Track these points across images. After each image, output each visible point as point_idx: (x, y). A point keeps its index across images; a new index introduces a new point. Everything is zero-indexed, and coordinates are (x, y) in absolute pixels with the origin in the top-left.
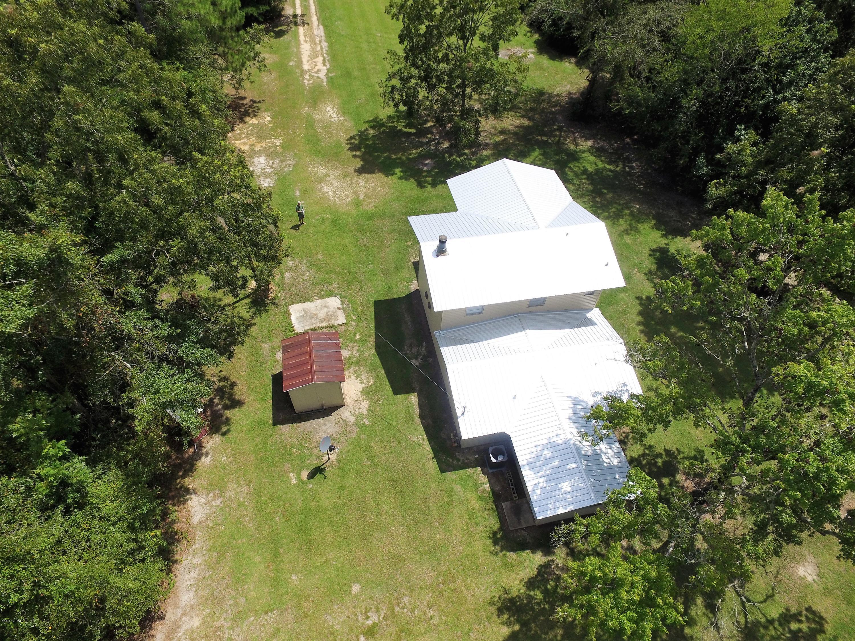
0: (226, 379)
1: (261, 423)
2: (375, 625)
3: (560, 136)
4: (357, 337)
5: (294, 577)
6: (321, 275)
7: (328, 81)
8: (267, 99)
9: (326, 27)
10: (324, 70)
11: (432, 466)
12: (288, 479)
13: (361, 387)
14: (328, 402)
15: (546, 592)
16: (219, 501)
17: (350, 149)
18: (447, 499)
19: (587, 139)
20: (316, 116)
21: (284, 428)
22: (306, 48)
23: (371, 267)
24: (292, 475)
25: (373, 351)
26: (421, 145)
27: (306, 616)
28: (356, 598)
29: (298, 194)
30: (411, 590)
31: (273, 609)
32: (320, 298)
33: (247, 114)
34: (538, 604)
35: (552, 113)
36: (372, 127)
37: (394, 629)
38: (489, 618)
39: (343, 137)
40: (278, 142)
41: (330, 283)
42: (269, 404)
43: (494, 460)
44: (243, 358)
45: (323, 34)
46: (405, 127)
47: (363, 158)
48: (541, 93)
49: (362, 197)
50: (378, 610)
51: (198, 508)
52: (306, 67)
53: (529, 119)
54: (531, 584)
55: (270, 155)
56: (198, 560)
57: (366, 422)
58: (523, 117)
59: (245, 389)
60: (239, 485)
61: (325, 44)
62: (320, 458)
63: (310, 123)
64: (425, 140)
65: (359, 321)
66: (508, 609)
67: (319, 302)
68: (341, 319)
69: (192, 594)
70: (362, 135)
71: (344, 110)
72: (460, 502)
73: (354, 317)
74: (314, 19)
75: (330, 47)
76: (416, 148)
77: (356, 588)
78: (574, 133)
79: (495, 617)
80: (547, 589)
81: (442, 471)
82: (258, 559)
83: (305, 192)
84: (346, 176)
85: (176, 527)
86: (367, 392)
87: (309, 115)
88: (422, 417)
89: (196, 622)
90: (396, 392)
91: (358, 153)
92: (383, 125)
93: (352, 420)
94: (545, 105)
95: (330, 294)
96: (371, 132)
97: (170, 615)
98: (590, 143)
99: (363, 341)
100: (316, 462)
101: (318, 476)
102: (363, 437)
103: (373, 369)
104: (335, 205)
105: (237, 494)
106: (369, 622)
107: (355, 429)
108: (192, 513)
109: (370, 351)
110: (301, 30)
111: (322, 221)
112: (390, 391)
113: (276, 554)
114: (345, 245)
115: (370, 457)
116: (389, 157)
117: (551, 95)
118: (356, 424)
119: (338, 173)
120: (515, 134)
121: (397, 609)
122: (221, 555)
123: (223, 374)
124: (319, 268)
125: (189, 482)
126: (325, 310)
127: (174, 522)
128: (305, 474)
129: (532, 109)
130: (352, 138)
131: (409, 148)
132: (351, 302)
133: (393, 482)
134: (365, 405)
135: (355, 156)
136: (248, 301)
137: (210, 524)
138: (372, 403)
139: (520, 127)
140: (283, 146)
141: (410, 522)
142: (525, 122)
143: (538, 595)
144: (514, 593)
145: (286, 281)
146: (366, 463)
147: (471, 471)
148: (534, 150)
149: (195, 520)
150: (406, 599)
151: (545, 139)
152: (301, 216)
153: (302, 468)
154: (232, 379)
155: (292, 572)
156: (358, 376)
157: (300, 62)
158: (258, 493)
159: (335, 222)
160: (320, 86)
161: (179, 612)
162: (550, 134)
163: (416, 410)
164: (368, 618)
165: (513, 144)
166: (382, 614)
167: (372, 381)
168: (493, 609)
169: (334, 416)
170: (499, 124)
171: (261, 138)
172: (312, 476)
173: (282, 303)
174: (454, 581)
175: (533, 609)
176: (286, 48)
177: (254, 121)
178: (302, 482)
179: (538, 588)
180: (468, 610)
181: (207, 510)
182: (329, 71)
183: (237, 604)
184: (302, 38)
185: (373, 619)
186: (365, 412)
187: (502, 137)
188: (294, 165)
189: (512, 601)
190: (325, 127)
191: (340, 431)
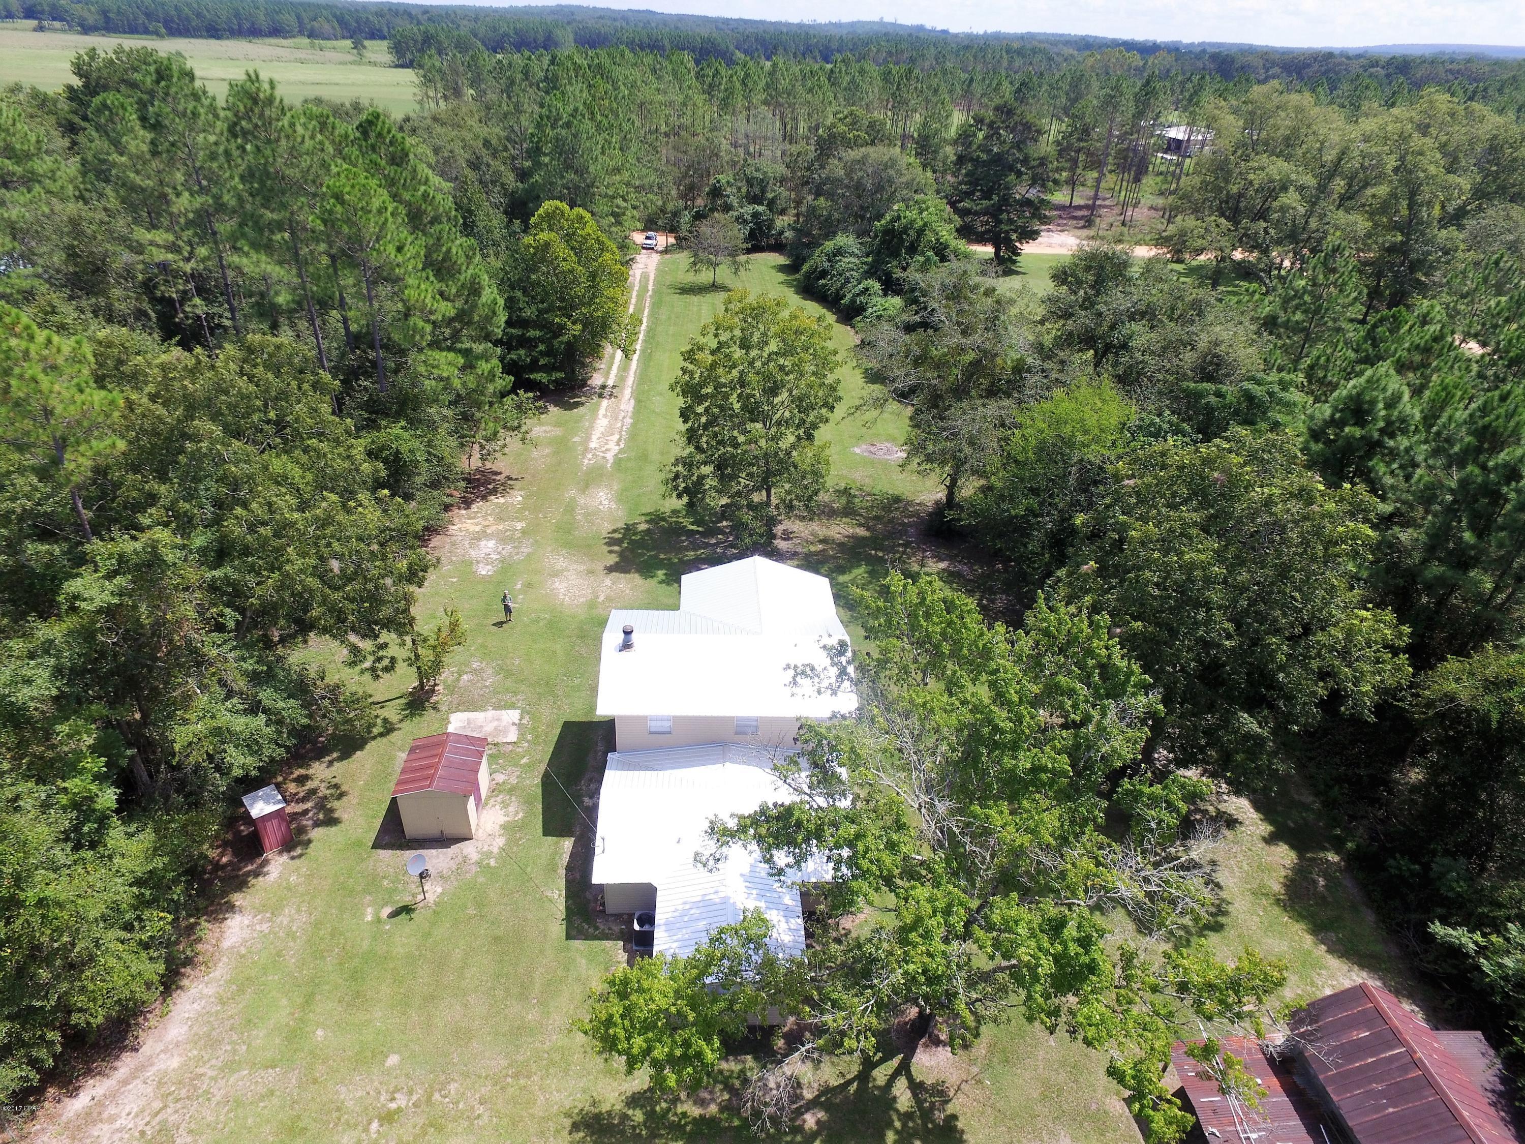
0: (336, 786)
1: (359, 843)
2: (399, 1110)
3: (904, 553)
4: (524, 761)
5: (320, 1032)
6: (509, 683)
7: (614, 463)
8: (528, 477)
9: (638, 401)
10: (616, 449)
11: (558, 929)
12: (363, 915)
13: (502, 820)
14: (451, 830)
15: (651, 1115)
16: (265, 927)
17: (609, 544)
18: (560, 973)
19: (941, 560)
20: (582, 500)
21: (385, 855)
22: (602, 423)
23: (577, 681)
24: (369, 910)
25: (538, 780)
26: (707, 545)
27: (315, 1081)
28: (388, 1072)
29: (519, 586)
30: (466, 1075)
31: (273, 1067)
32: (495, 709)
33: (494, 492)
34: (634, 1127)
35: (903, 524)
36: (647, 522)
37: (421, 1120)
38: (558, 1131)
39: (606, 527)
40: (519, 526)
41: (515, 693)
42: (378, 823)
43: (637, 927)
44: (367, 766)
45: (631, 409)
46: (692, 524)
47: (621, 554)
48: (897, 499)
49: (601, 598)
50: (411, 1093)
51: (236, 930)
52: (593, 445)
53: (868, 529)
54: (634, 1100)
55: (503, 539)
56: (210, 991)
57: (492, 863)
58: (860, 525)
59: (355, 802)
60: (299, 911)
61: (629, 421)
62: (414, 895)
63: (570, 508)
64: (713, 541)
65: (535, 742)
66: (588, 1126)
67: (491, 713)
68: (512, 736)
69: (186, 1028)
70: (629, 529)
71: (620, 498)
72: (578, 979)
73: (529, 737)
74: (628, 392)
75: (633, 425)
76: (695, 550)
77: (393, 1060)
78: (924, 551)
79: (565, 1133)
80: (653, 1111)
81: (569, 937)
82: (284, 1002)
83: (529, 585)
84: (590, 572)
85: (200, 947)
86: (509, 828)
87: (573, 499)
88: (569, 868)
89: (175, 1063)
90: (547, 832)
91: (616, 548)
92: (664, 519)
93: (475, 857)
94: (897, 514)
95: (512, 706)
96: (643, 527)
97: (147, 1049)
98: (942, 565)
99: (529, 766)
100: (407, 900)
101: (403, 916)
102: (481, 880)
103: (529, 802)
104: (562, 605)
105: (292, 921)
106: (393, 1106)
107: (474, 869)
108: (228, 933)
109: (535, 781)
110: (605, 403)
111: (537, 620)
112: (540, 831)
113: (309, 1000)
114: (554, 652)
115: (479, 905)
116: (656, 557)
117: (910, 503)
118: (479, 863)
119: (582, 568)
120: (841, 545)
121: (437, 1096)
122: (241, 990)
123: (335, 781)
124: (509, 674)
125: (238, 899)
126: (496, 723)
127: (199, 940)
128: (387, 910)
129: (877, 518)
130: (614, 531)
131: (686, 549)
132: (533, 718)
133: (497, 939)
134: (500, 842)
135: (610, 552)
136: (403, 701)
137: (243, 951)
138: (508, 843)
139: (852, 537)
140: (524, 532)
141: (500, 993)
142: (862, 532)
143: (638, 1116)
144: (605, 1108)
145: (461, 684)
146: (471, 911)
147: (608, 944)
148: (859, 566)
149: (226, 944)
150: (453, 1087)
151: (880, 554)
152: (508, 609)
153: (386, 904)
154: (344, 788)
155: (318, 1025)
156: (505, 805)
157: (588, 438)
158: (317, 925)
159: (551, 625)
160: (602, 467)
161: (160, 1046)
162: (892, 549)
163: (566, 859)
164: (393, 1099)
165: (833, 557)
166: (415, 1098)
167: (521, 815)
168: (568, 1123)
169: (455, 849)
170: (822, 532)
171: (500, 519)
172: (394, 915)
173: (444, 708)
174: (529, 1077)
175: (623, 1132)
176: (576, 422)
177: (502, 500)
178: (379, 920)
179: (642, 1107)
180: (532, 1116)
181: (246, 933)
182: (620, 451)
183: (235, 1052)
184: (602, 411)
185: (401, 1101)
186: (496, 850)
187: (820, 547)
188: (529, 555)
189: (598, 1117)
190: (587, 515)
191: (454, 867)
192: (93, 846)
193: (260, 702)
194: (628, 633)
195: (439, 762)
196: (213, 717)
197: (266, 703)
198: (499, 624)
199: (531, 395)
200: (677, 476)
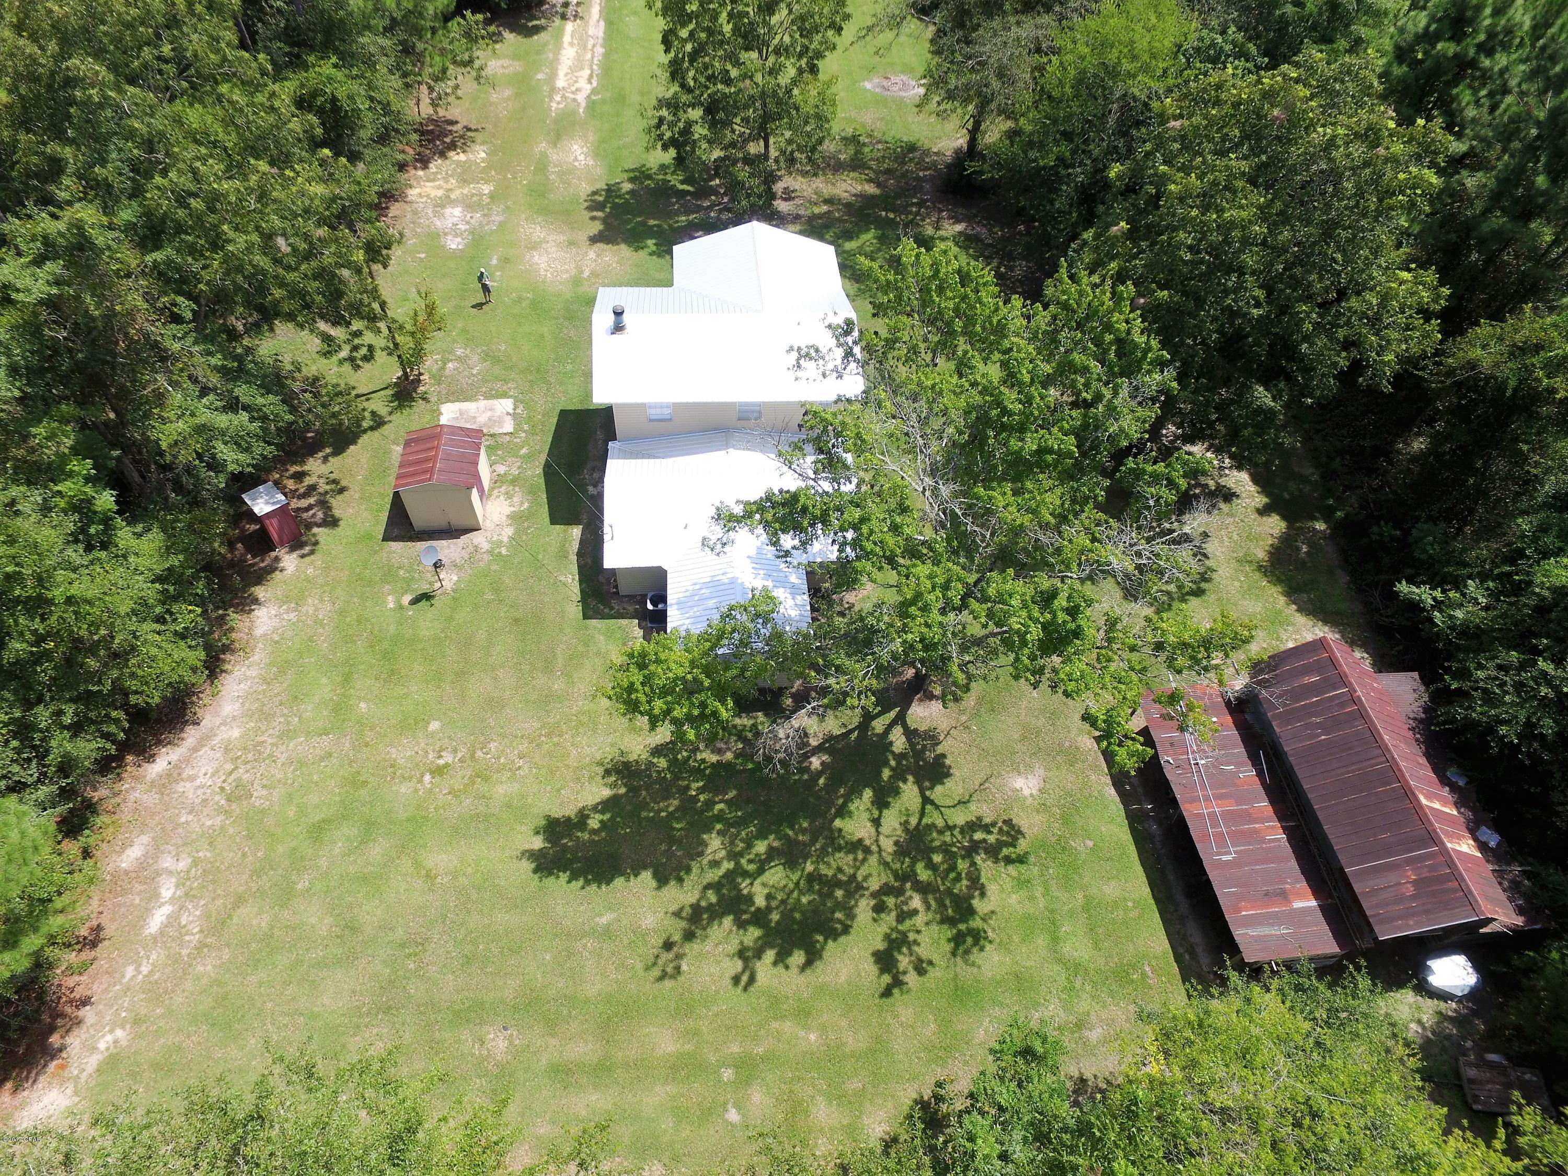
0: (335, 482)
1: (369, 536)
2: (447, 765)
3: (918, 213)
4: (524, 451)
5: (363, 705)
6: (497, 370)
7: (587, 107)
8: (489, 127)
9: (609, 23)
10: (587, 88)
11: (574, 610)
12: (385, 602)
13: (508, 510)
14: (458, 521)
15: (674, 762)
16: (292, 616)
17: (590, 209)
18: (580, 648)
19: (958, 221)
20: (554, 156)
21: (396, 546)
22: (568, 54)
23: (569, 367)
24: (390, 598)
25: (539, 471)
26: (699, 209)
27: (367, 744)
28: (432, 735)
29: (494, 262)
30: (503, 736)
31: (327, 734)
32: (486, 398)
33: (453, 146)
34: (659, 772)
35: (918, 179)
36: (631, 180)
37: (468, 773)
38: (591, 778)
39: (585, 188)
40: (486, 189)
41: (506, 382)
42: (384, 517)
43: (650, 606)
44: (363, 460)
45: (601, 34)
46: (682, 182)
47: (604, 221)
48: (912, 148)
49: (586, 274)
50: (455, 751)
51: (265, 619)
52: (560, 83)
53: (879, 185)
54: (657, 751)
55: (470, 205)
56: (253, 673)
57: (504, 551)
58: (870, 181)
59: (357, 496)
60: (321, 601)
61: (600, 50)
62: (431, 584)
63: (542, 166)
64: (706, 204)
65: (532, 432)
66: (618, 772)
67: (483, 403)
68: (508, 427)
69: (237, 705)
70: (611, 191)
71: (598, 152)
72: (598, 654)
73: (526, 427)
74: (595, 11)
75: (606, 55)
76: (687, 213)
77: (434, 726)
78: (941, 211)
79: (599, 778)
80: (676, 759)
81: (586, 617)
82: (324, 680)
83: (506, 260)
84: (571, 243)
85: (234, 635)
86: (516, 518)
87: (544, 155)
88: (580, 554)
89: (235, 733)
90: (554, 521)
91: (599, 214)
92: (649, 177)
93: (485, 546)
94: (911, 167)
95: (504, 395)
96: (627, 187)
97: (208, 721)
98: (959, 227)
99: (529, 457)
100: (425, 588)
101: (424, 602)
102: (495, 567)
103: (532, 492)
104: (544, 282)
105: (317, 610)
106: (441, 762)
107: (486, 557)
108: (257, 623)
109: (537, 470)
110: (569, 26)
111: (520, 300)
112: (547, 520)
113: (347, 679)
114: (542, 336)
115: (496, 591)
116: (644, 224)
117: (927, 152)
118: (490, 552)
119: (562, 238)
120: (848, 205)
121: (479, 754)
122: (282, 671)
123: (332, 476)
124: (496, 360)
125: (259, 592)
126: (489, 414)
127: (232, 629)
128: (407, 599)
129: (888, 171)
130: (594, 193)
131: (677, 213)
132: (528, 407)
133: (516, 621)
134: (509, 531)
135: (593, 218)
136: (389, 392)
137: (276, 638)
138: (518, 531)
139: (861, 196)
140: (492, 196)
141: (526, 668)
142: (871, 189)
143: (663, 763)
144: (632, 757)
145: (447, 372)
146: (489, 596)
147: (624, 622)
148: (868, 230)
149: (258, 632)
150: (493, 745)
151: (891, 216)
152: (486, 289)
153: (406, 592)
154: (344, 483)
155: (360, 699)
156: (509, 496)
157: (553, 75)
158: (342, 613)
159: (535, 305)
160: (574, 113)
161: (218, 721)
162: (904, 210)
163: (575, 546)
164: (440, 757)
165: (839, 220)
166: (459, 755)
167: (526, 505)
168: (600, 770)
169: (464, 539)
170: (828, 190)
171: (464, 181)
172: (415, 601)
173: (433, 399)
174: (560, 736)
175: (650, 776)
176: (538, 53)
177: (462, 157)
178: (401, 607)
179: (665, 756)
180: (568, 766)
181: (275, 622)
182: (594, 91)
183: (288, 723)
184: (567, 38)
185: (447, 758)
186: (505, 540)
187: (825, 208)
188: (501, 224)
189: (627, 765)
190: (561, 174)
191: (467, 557)
192: (104, 546)
193: (237, 398)
194: (618, 314)
195: (436, 456)
196: (193, 415)
197: (244, 399)
198: (479, 306)
199: (480, 17)
200: (661, 120)
